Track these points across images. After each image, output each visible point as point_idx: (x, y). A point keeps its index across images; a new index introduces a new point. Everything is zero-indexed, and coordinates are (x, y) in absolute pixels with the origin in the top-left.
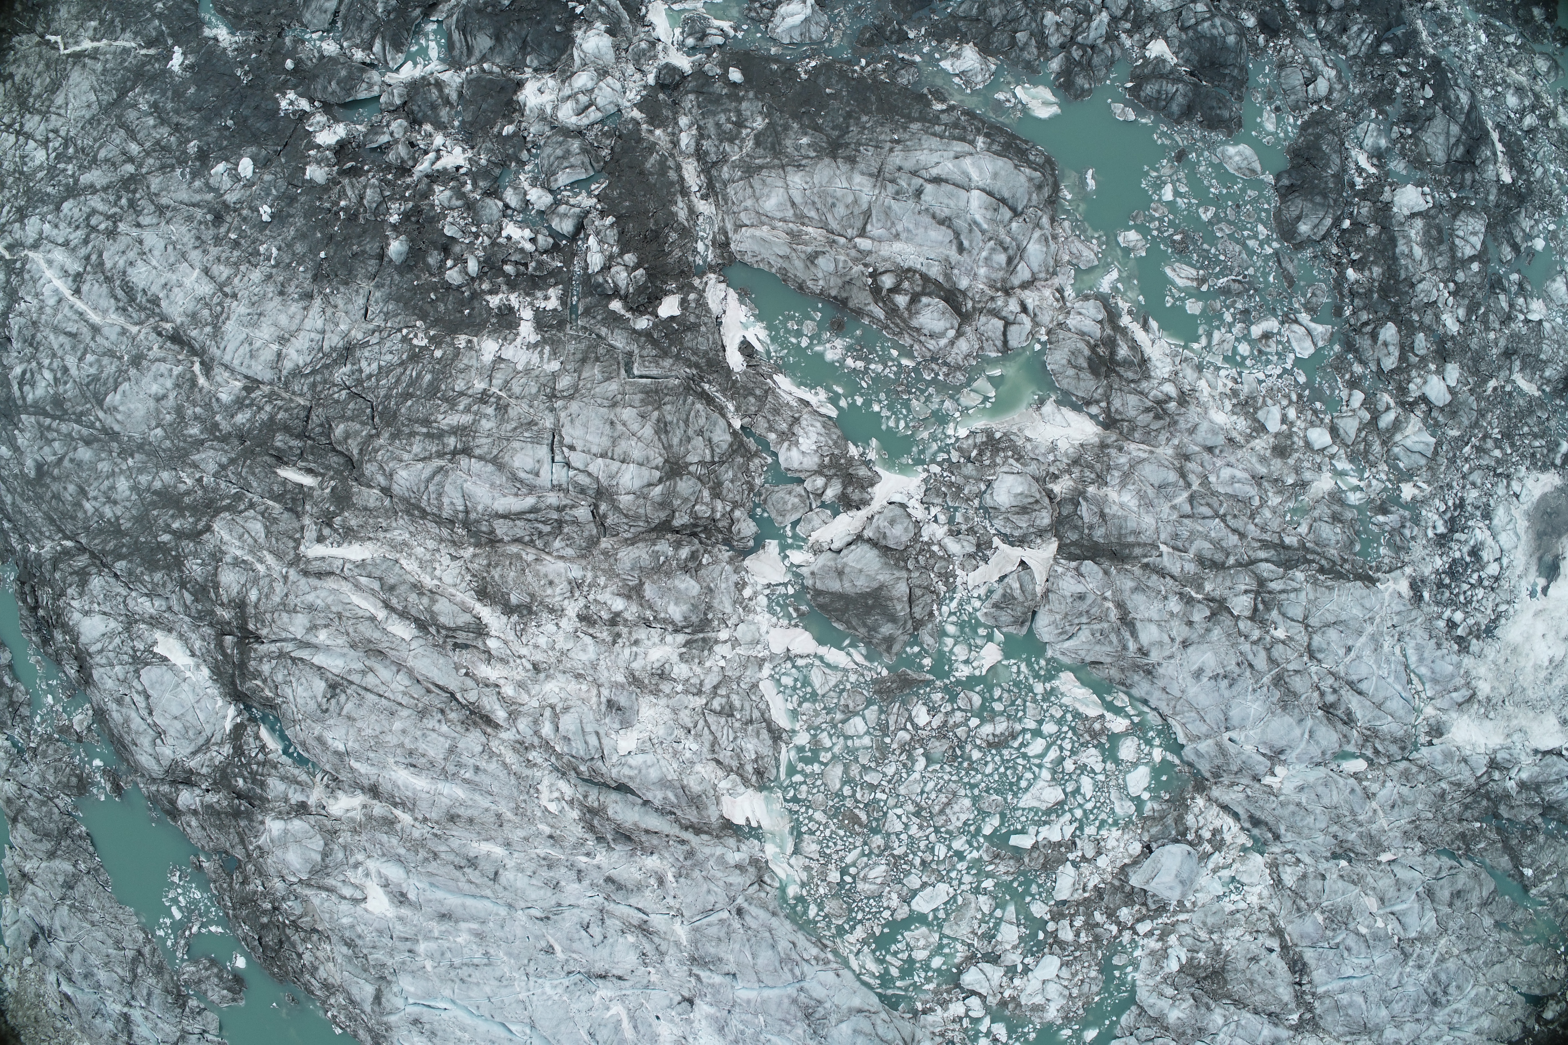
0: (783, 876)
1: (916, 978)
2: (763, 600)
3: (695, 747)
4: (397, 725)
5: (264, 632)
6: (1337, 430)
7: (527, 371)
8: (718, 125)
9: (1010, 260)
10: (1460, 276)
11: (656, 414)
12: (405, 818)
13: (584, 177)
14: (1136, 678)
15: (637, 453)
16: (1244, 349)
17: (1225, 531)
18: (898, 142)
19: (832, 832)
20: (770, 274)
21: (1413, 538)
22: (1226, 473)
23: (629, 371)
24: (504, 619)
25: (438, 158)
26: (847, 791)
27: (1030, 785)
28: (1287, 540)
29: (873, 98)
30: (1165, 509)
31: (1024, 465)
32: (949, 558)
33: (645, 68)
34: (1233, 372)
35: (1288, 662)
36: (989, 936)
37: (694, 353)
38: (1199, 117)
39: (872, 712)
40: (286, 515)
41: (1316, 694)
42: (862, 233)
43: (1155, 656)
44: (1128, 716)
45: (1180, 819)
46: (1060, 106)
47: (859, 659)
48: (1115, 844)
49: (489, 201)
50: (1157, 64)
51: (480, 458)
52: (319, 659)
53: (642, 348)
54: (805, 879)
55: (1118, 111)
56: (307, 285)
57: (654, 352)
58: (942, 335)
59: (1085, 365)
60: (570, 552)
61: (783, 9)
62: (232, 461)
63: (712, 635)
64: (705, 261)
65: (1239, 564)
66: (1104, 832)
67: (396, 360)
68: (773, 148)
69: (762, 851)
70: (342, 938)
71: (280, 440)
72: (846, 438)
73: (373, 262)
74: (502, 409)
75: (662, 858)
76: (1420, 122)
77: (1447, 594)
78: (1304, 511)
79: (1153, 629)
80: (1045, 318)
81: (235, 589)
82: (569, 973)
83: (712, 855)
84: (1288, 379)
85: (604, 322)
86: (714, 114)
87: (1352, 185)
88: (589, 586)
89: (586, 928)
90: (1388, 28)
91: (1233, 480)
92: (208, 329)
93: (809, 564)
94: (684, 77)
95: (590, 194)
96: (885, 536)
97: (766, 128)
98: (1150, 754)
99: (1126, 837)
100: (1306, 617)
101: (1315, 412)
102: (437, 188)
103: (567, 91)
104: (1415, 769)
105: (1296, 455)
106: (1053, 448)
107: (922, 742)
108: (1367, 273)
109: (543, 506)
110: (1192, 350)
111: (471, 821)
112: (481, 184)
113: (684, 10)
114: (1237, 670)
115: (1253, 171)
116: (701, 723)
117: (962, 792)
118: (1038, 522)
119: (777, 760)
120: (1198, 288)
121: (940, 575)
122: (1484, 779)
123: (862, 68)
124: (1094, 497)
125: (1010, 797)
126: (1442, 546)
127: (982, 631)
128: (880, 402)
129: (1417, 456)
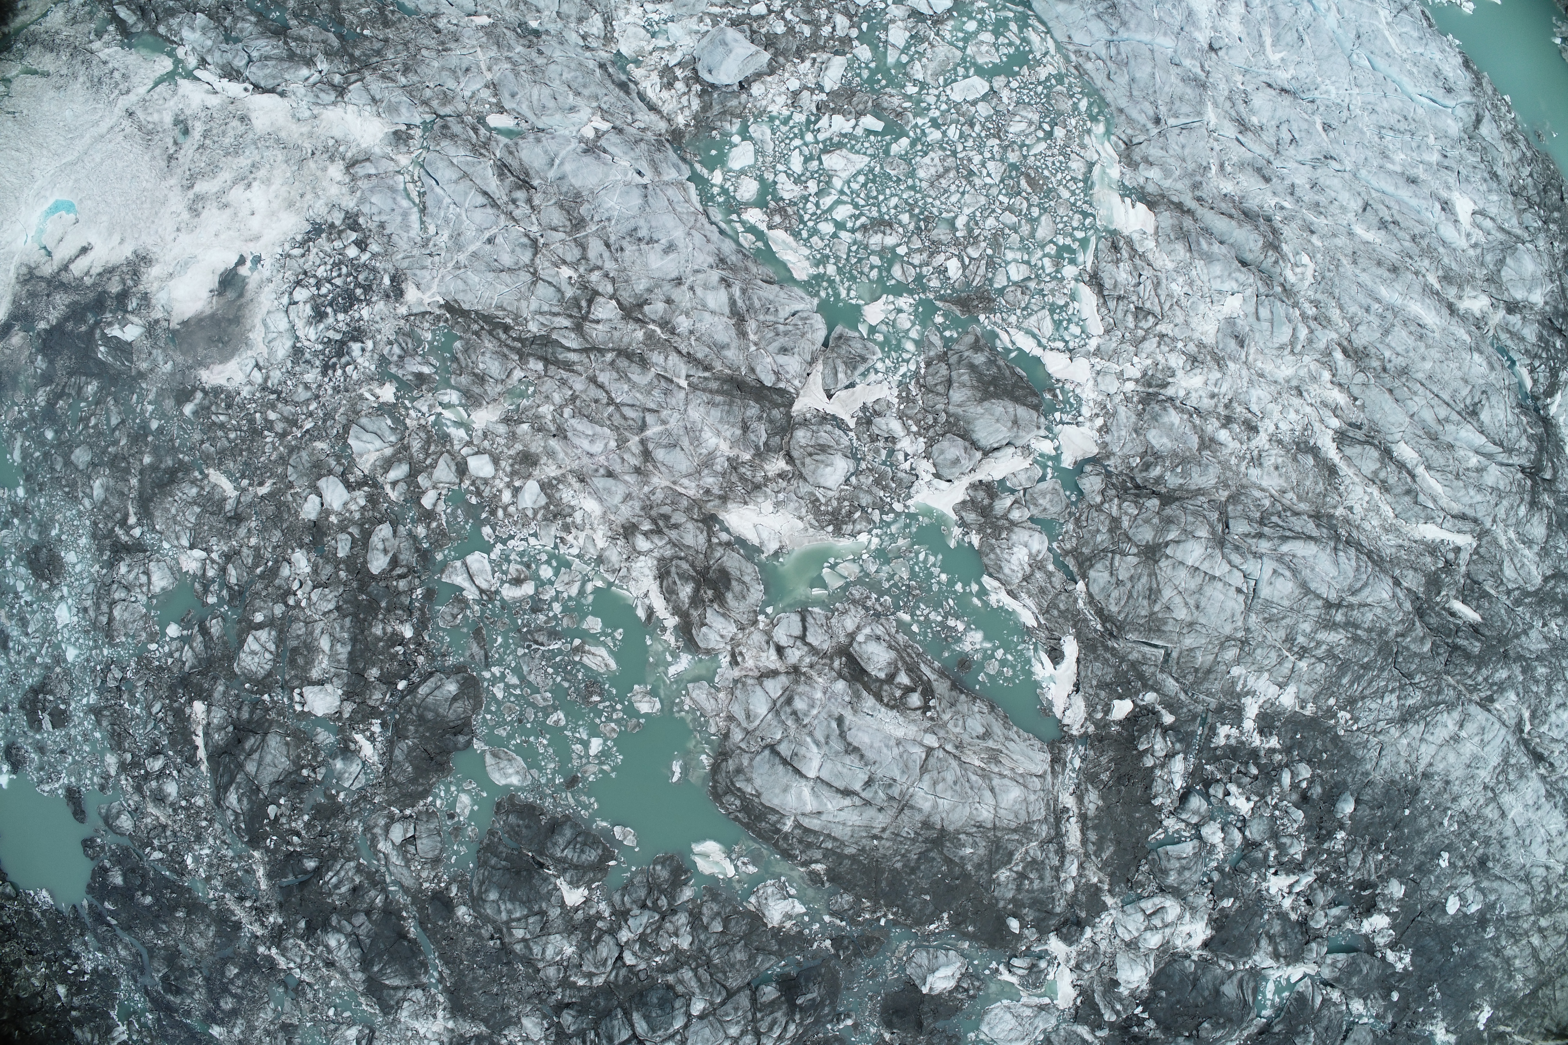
0: (1107, 144)
1: (993, 16)
2: (1086, 411)
3: (1173, 286)
4: (1428, 365)
5: (1520, 475)
6: (458, 471)
7: (1260, 670)
8: (1042, 878)
9: (789, 701)
10: (279, 610)
11: (1156, 609)
12: (1432, 279)
13: (1169, 847)
14: (734, 258)
15: (1183, 573)
16: (546, 572)
17: (613, 388)
18: (875, 837)
19: (1055, 175)
20: (1019, 726)
21: (390, 343)
22: (597, 448)
23: (1168, 655)
24: (1319, 444)
25: (1291, 886)
26: (1035, 212)
27: (855, 176)
28: (540, 366)
29: (884, 884)
30: (674, 422)
31: (812, 494)
32: (901, 416)
33: (1090, 945)
34: (563, 550)
35: (563, 241)
36: (916, 38)
37: (1107, 660)
38: (544, 820)
39: (1000, 282)
40: (1481, 578)
41: (536, 202)
42: (930, 750)
43: (715, 276)
44: (743, 223)
45: (706, 107)
46: (691, 851)
47: (1004, 336)
48: (777, 99)
49: (1258, 838)
50: (578, 881)
51: (1319, 597)
52: (1480, 440)
53: (1153, 674)
54: (1086, 137)
55: (630, 837)
56: (1425, 786)
57: (1144, 668)
58: (868, 638)
59: (734, 583)
60: (1257, 494)
61: (951, 984)
62: (1517, 636)
63: (1140, 389)
64: (1076, 748)
65: (602, 352)
66: (786, 112)
67: (1368, 702)
68: (998, 848)
69: (1122, 173)
70: (1499, 182)
71: (1476, 647)
72: (979, 553)
73: (1366, 798)
74: (1290, 639)
75: (1217, 188)
76: (288, 780)
77: (361, 278)
78: (510, 393)
79: (711, 303)
80: (757, 638)
81: (1535, 520)
82: (1313, 102)
83: (1175, 180)
84: (503, 533)
85: (1182, 705)
86: (1042, 890)
87: (383, 725)
88: (1244, 458)
89: (1293, 140)
90: (303, 885)
91: (593, 439)
92: (1513, 761)
93: (1037, 437)
94: (1058, 931)
95: (1166, 831)
96: (966, 449)
97: (999, 868)
98: (724, 179)
99: (764, 103)
100: (534, 283)
101: (479, 493)
102: (1299, 857)
103: (1168, 931)
104: (435, 103)
105: (512, 452)
106: (777, 505)
107: (956, 242)
108: (389, 629)
109: (1276, 541)
110: (604, 580)
111: (1379, 264)
112: (1261, 855)
113: (1039, 996)
114: (625, 244)
115: (495, 755)
116: (1166, 307)
117: (924, 185)
118: (809, 434)
119: (1096, 257)
120: (584, 643)
121: (914, 401)
122: (354, 77)
123: (885, 916)
124: (746, 448)
125: (877, 169)
126: (358, 329)
127: (880, 337)
128: (939, 583)
129: (370, 429)
